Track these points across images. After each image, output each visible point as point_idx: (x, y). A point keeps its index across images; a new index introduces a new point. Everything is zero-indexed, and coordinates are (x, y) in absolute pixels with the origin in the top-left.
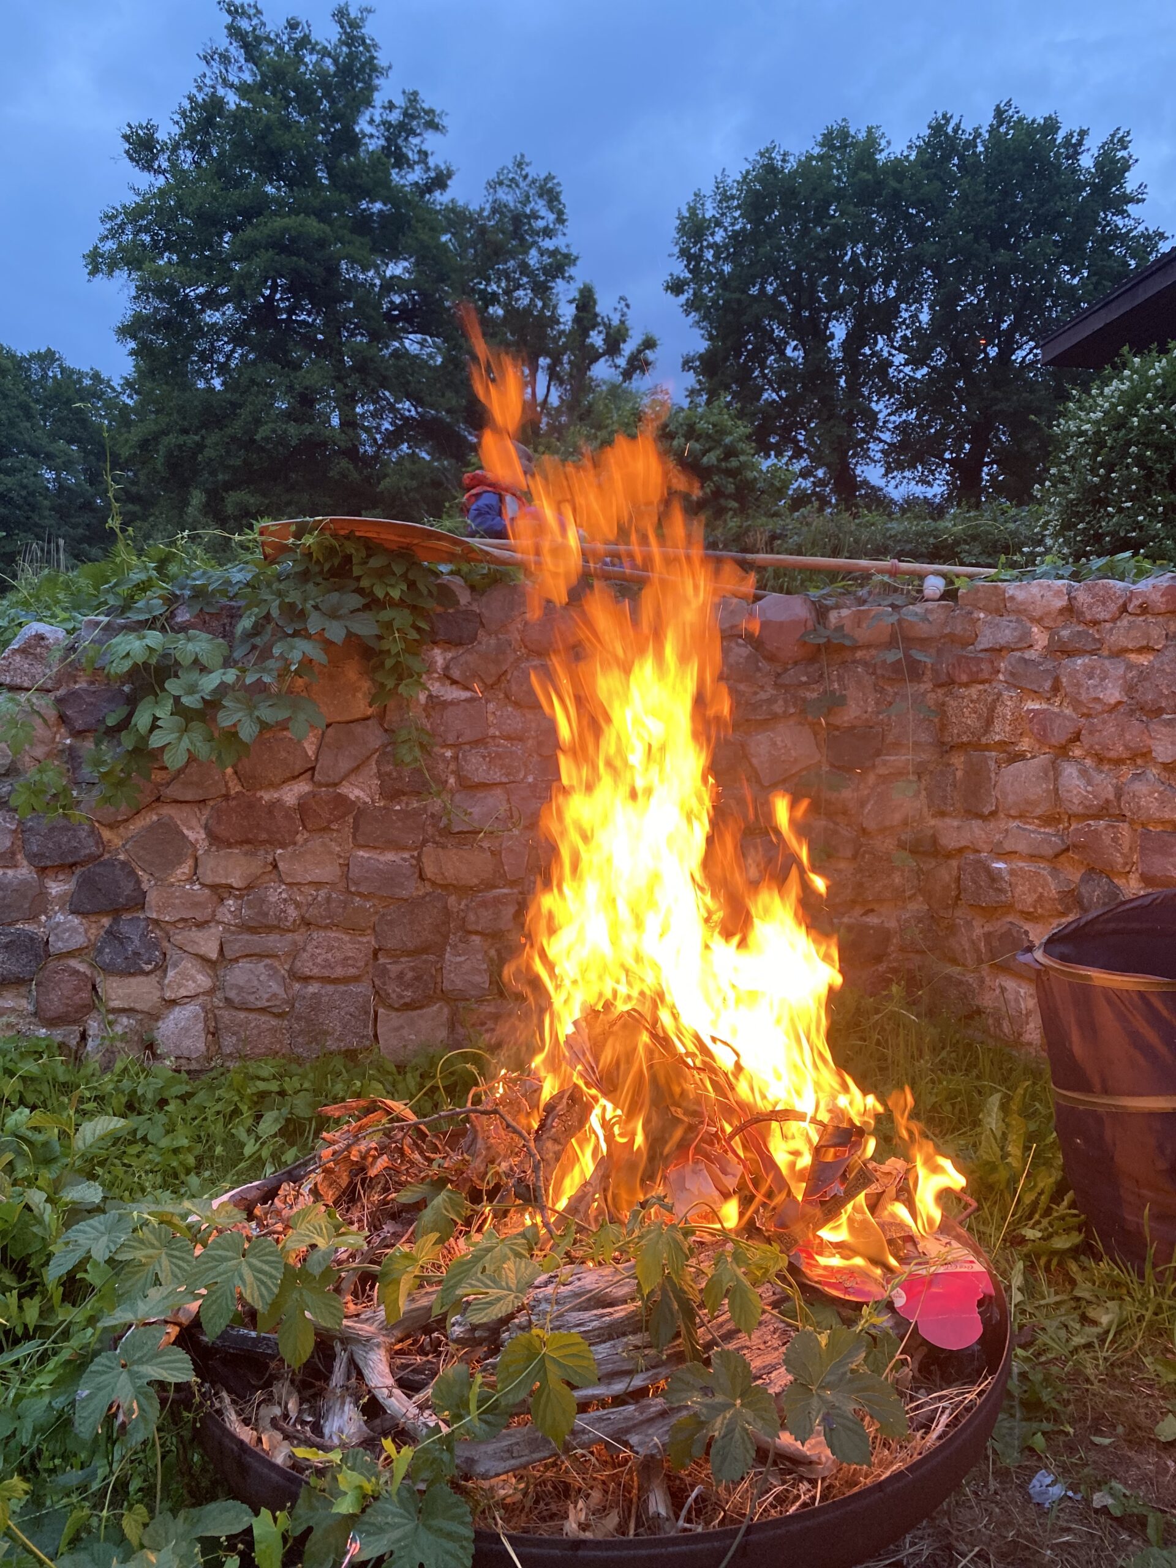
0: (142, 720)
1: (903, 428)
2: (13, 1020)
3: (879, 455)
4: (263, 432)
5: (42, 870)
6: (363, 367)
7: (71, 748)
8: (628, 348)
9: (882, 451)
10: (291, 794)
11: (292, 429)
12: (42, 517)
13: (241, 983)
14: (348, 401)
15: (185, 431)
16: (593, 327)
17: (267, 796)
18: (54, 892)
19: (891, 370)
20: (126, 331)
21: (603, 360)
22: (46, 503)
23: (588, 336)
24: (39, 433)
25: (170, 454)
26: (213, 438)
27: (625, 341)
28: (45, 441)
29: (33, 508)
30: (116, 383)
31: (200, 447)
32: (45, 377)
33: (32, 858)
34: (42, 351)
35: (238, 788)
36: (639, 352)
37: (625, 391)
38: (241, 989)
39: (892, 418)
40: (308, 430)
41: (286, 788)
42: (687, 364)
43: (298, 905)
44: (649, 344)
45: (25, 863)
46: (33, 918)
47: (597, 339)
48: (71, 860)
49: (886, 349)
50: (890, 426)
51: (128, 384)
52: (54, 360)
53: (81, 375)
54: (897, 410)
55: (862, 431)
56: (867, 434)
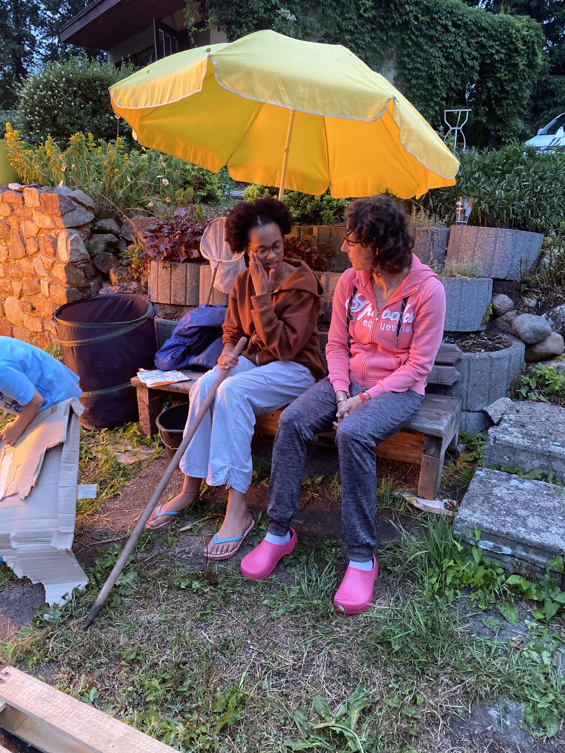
50: (44, 45)
54: (47, 36)
55: (28, 46)
56: (32, 48)
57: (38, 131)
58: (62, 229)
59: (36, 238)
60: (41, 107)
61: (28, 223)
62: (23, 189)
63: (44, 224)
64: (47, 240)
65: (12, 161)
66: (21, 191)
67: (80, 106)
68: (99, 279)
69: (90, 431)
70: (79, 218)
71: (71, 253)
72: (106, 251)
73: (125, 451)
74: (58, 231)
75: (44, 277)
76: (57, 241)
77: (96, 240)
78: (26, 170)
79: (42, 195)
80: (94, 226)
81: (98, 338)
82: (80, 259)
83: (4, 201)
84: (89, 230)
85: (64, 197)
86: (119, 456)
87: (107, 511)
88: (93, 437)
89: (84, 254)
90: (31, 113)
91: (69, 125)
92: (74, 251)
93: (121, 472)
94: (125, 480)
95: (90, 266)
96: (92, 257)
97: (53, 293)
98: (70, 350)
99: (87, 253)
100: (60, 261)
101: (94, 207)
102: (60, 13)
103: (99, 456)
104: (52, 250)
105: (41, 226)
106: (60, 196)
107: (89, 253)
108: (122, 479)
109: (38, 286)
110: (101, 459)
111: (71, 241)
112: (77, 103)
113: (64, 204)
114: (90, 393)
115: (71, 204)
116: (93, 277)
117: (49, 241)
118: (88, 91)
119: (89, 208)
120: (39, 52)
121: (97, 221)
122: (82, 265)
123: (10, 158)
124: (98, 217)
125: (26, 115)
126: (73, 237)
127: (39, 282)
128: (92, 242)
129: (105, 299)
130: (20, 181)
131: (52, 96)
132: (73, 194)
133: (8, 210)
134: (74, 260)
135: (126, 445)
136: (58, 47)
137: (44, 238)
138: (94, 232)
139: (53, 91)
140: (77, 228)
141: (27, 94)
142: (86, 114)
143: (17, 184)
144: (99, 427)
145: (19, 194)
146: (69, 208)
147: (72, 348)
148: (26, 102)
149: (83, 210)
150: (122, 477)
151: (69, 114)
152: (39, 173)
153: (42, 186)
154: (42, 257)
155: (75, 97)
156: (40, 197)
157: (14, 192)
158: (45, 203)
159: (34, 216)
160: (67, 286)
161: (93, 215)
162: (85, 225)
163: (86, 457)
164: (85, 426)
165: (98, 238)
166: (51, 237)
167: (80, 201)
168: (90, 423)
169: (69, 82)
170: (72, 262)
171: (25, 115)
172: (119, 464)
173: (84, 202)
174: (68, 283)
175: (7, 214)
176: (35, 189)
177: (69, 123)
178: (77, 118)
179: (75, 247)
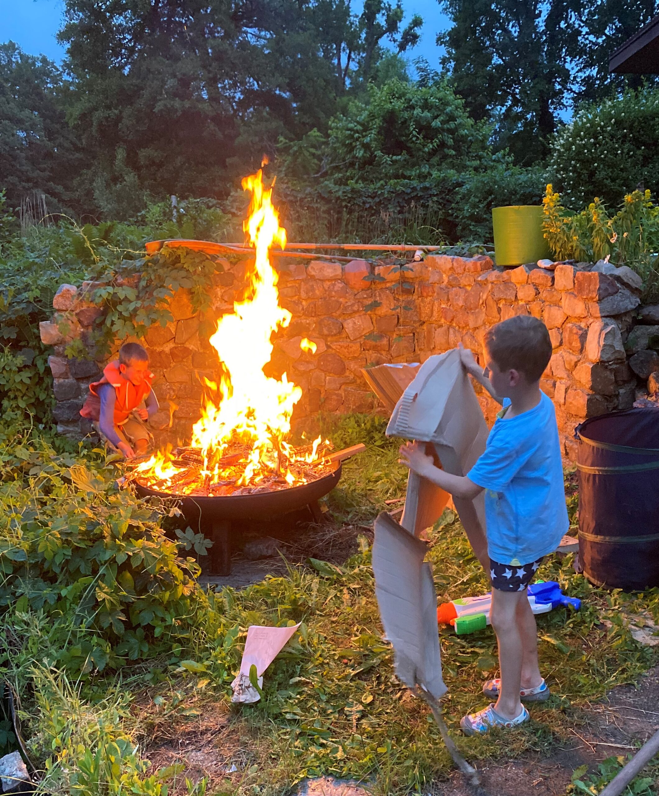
0: (108, 323)
1: (588, 81)
2: (74, 435)
3: (571, 101)
4: (159, 106)
5: (78, 379)
6: (219, 56)
7: (83, 333)
8: (403, 25)
9: (573, 99)
10: (168, 348)
11: (177, 103)
12: (21, 165)
13: (156, 420)
14: (212, 82)
15: (108, 107)
16: (379, 11)
17: (158, 349)
18: (83, 387)
19: (579, 38)
20: (63, 36)
21: (385, 35)
22: (23, 155)
23: (375, 18)
24: (12, 105)
25: (100, 124)
26: (128, 111)
27: (400, 21)
28: (16, 111)
29: (15, 158)
30: (59, 64)
31: (119, 119)
32: (10, 62)
33: (74, 375)
34: (6, 43)
35: (147, 346)
36: (411, 29)
37: (400, 61)
38: (156, 422)
39: (580, 74)
40: (187, 104)
41: (165, 345)
42: (440, 40)
43: (174, 391)
44: (417, 22)
45: (71, 376)
46: (76, 397)
47: (381, 19)
48: (87, 375)
49: (577, 22)
50: (578, 80)
51: (66, 65)
52: (15, 49)
53: (34, 60)
54: (584, 67)
55: (559, 84)
56: (563, 86)
57: (569, 191)
58: (597, 318)
59: (561, 329)
60: (578, 161)
61: (554, 310)
62: (556, 266)
63: (574, 311)
64: (575, 331)
65: (546, 232)
66: (551, 270)
67: (628, 153)
68: (633, 384)
69: (598, 587)
70: (621, 303)
71: (603, 350)
72: (649, 348)
73: (644, 626)
74: (591, 320)
75: (561, 378)
76: (587, 334)
77: (638, 333)
78: (561, 242)
79: (579, 274)
80: (638, 315)
81: (630, 468)
82: (612, 358)
83: (529, 282)
84: (629, 320)
85: (605, 276)
86: (636, 631)
87: (617, 703)
88: (601, 596)
89: (619, 352)
90: (564, 169)
91: (609, 181)
92: (607, 348)
93: (638, 654)
94: (642, 667)
95: (624, 368)
96: (629, 356)
97: (569, 400)
98: (591, 478)
99: (623, 350)
100: (587, 360)
101: (642, 289)
102: (606, 35)
103: (609, 624)
104: (579, 345)
105: (569, 313)
106: (601, 274)
107: (626, 351)
108: (638, 664)
109: (552, 390)
110: (611, 630)
111: (606, 334)
112: (626, 151)
113: (604, 286)
114: (607, 538)
115: (613, 285)
116: (625, 382)
117: (576, 334)
118: (642, 132)
119: (635, 291)
120: (571, 89)
121: (643, 308)
122: (614, 366)
123: (544, 227)
124: (644, 303)
125: (558, 171)
126: (609, 329)
127: (554, 385)
128: (631, 336)
129: (643, 414)
130: (550, 256)
131: (595, 144)
132: (619, 272)
133: (533, 292)
134: (605, 359)
135: (646, 618)
136: (597, 79)
137: (571, 331)
138: (637, 322)
139: (596, 138)
140: (616, 317)
141: (562, 145)
142: (635, 165)
143: (547, 261)
144: (611, 586)
145: (549, 273)
146: (610, 291)
147: (594, 475)
148: (560, 155)
149: (627, 292)
150: (638, 660)
151: (612, 166)
152: (577, 246)
153: (577, 262)
154: (564, 354)
155: (623, 142)
156: (574, 277)
157: (542, 271)
158: (580, 284)
159: (563, 300)
160: (591, 392)
161: (638, 300)
162: (626, 314)
163: (591, 622)
164: (592, 580)
165: (641, 330)
166: (581, 329)
167: (626, 280)
168: (599, 577)
169: (619, 124)
170: (602, 362)
171: (557, 173)
172: (633, 641)
173: (630, 282)
174: (592, 388)
175: (530, 299)
176: (570, 266)
177: (610, 177)
178: (622, 170)
179: (609, 342)
